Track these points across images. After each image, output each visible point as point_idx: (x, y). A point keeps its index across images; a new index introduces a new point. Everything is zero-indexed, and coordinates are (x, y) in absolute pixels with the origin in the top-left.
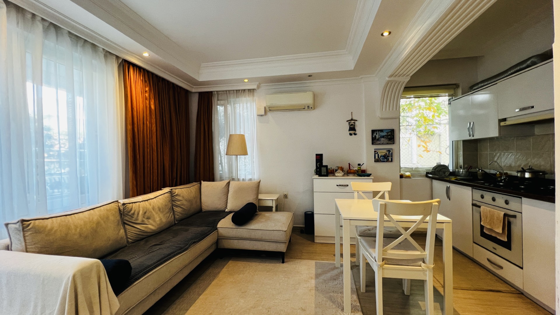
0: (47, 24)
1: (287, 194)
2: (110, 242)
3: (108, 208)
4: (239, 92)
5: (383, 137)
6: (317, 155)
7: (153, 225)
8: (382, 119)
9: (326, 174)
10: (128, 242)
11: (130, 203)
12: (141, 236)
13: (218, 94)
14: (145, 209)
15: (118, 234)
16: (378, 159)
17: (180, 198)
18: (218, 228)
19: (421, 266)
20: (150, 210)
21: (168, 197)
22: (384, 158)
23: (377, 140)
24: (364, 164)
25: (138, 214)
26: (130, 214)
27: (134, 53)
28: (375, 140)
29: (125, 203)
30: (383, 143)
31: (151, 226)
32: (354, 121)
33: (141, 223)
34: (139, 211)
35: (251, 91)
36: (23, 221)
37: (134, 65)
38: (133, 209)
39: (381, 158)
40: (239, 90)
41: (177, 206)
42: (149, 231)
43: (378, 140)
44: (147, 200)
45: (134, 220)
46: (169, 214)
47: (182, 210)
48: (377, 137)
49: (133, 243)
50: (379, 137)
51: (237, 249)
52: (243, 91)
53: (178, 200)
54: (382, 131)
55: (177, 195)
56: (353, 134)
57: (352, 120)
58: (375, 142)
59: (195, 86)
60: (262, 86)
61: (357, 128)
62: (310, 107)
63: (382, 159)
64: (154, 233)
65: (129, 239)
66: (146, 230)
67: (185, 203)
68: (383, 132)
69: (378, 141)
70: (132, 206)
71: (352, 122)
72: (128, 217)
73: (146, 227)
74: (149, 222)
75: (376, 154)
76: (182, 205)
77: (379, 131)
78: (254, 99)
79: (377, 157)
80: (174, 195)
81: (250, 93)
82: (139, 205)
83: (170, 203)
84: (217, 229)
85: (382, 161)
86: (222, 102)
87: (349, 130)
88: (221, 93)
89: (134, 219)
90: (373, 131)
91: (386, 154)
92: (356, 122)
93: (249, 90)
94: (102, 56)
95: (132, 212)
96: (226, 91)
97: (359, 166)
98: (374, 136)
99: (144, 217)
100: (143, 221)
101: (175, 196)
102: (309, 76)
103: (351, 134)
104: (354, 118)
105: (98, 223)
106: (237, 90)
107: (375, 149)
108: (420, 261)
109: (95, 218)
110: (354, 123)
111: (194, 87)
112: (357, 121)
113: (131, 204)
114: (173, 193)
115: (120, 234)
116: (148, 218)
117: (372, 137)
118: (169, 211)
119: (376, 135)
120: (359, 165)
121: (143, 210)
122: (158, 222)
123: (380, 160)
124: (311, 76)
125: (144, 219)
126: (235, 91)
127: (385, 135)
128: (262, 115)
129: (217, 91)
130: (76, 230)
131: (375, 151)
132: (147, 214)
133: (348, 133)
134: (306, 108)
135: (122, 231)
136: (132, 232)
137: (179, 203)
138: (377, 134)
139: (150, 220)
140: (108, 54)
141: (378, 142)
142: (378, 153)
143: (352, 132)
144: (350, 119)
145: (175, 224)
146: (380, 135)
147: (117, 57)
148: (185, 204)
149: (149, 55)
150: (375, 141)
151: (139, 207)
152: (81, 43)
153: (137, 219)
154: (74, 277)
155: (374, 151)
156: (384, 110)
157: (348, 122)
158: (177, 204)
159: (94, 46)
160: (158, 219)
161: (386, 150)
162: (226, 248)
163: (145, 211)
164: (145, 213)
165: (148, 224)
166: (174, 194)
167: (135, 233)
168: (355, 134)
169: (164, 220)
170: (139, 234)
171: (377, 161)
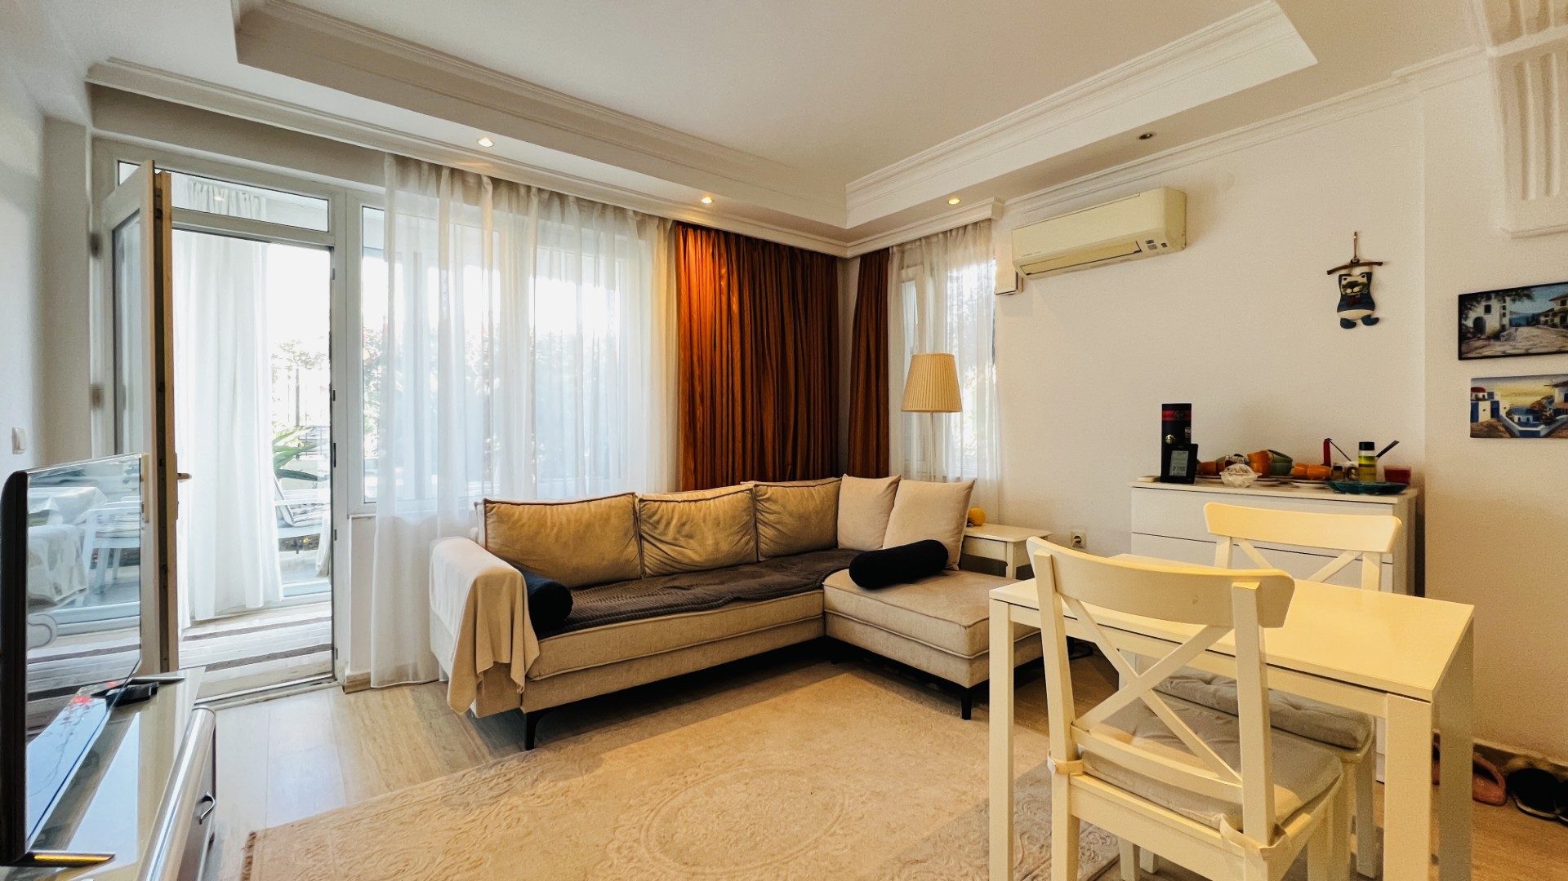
0: (545, 196)
1: (1084, 534)
2: (605, 563)
3: (613, 504)
4: (951, 235)
5: (1533, 321)
6: (1165, 407)
7: (696, 552)
8: (1520, 237)
9: (1184, 473)
10: (644, 572)
11: (655, 501)
12: (669, 568)
13: (903, 252)
14: (685, 517)
15: (622, 552)
16: (1494, 421)
17: (774, 507)
18: (826, 588)
19: (1218, 830)
20: (696, 520)
21: (742, 501)
22: (1536, 419)
23: (1489, 338)
24: (1395, 443)
25: (668, 524)
26: (651, 521)
27: (689, 205)
28: (1479, 339)
29: (645, 499)
30: (1531, 351)
31: (694, 553)
32: (1365, 269)
33: (671, 541)
34: (672, 519)
35: (981, 226)
36: (486, 502)
37: (696, 227)
38: (659, 512)
39: (1516, 418)
40: (951, 231)
41: (765, 524)
42: (686, 561)
43: (1496, 336)
44: (696, 501)
45: (659, 535)
46: (739, 537)
47: (776, 533)
48: (1492, 322)
49: (653, 576)
50: (1506, 321)
51: (862, 647)
52: (961, 231)
53: (768, 511)
54: (1522, 293)
55: (768, 499)
56: (1360, 322)
57: (1355, 263)
58: (1477, 348)
59: (850, 242)
60: (1011, 205)
61: (1378, 295)
62: (1158, 243)
63: (1520, 423)
64: (697, 568)
65: (646, 569)
66: (679, 557)
67: (786, 519)
68: (1529, 297)
69: (1498, 343)
70: (659, 507)
71: (1357, 271)
72: (647, 525)
73: (680, 553)
74: (688, 543)
75: (1484, 399)
76: (778, 523)
77: (1502, 294)
78: (991, 249)
79: (1485, 415)
80: (761, 498)
81: (978, 231)
82: (675, 506)
83: (747, 515)
84: (821, 587)
85: (1521, 431)
86: (911, 272)
87: (1340, 308)
88: (909, 246)
89: (658, 531)
90: (1466, 301)
91: (1550, 399)
92: (1376, 270)
93: (975, 224)
94: (632, 223)
95: (656, 518)
96: (920, 239)
97: (1364, 453)
98: (1470, 323)
99: (679, 532)
100: (675, 539)
101: (762, 500)
102: (1144, 137)
103: (1348, 324)
104: (1365, 256)
105: (589, 526)
106: (945, 233)
107: (1473, 380)
108: (1219, 812)
109: (586, 517)
110: (1369, 275)
111: (849, 245)
112: (1380, 264)
113: (657, 504)
114: (760, 493)
115: (625, 553)
116: (690, 536)
117: (1460, 325)
118: (741, 531)
119: (1487, 317)
120: (1368, 446)
121: (681, 517)
122: (710, 549)
123: (1504, 426)
124: (1151, 135)
125: (678, 536)
126: (941, 236)
127: (1546, 314)
128: (1010, 293)
129: (901, 245)
130: (552, 529)
131: (1474, 390)
132: (687, 527)
133: (1337, 317)
134: (1144, 247)
135: (632, 549)
136: (652, 556)
137: (772, 517)
138: (1488, 310)
139: (691, 541)
140: (647, 217)
141: (1497, 348)
142: (1491, 395)
143: (1351, 314)
144: (1346, 260)
145: (759, 562)
146: (1511, 313)
147: (663, 220)
148: (787, 521)
149: (713, 201)
150: (1480, 343)
151: (673, 511)
152: (596, 212)
153: (663, 533)
154: (475, 584)
155: (1469, 386)
156: (1532, 195)
157: (1336, 276)
158: (766, 520)
159: (620, 211)
160: (710, 541)
161: (1548, 382)
162: (840, 638)
163: (684, 520)
164: (684, 525)
165: (686, 546)
166: (761, 495)
167: (657, 559)
168: (1370, 321)
169: (725, 547)
170: (665, 563)
171: (1481, 432)
